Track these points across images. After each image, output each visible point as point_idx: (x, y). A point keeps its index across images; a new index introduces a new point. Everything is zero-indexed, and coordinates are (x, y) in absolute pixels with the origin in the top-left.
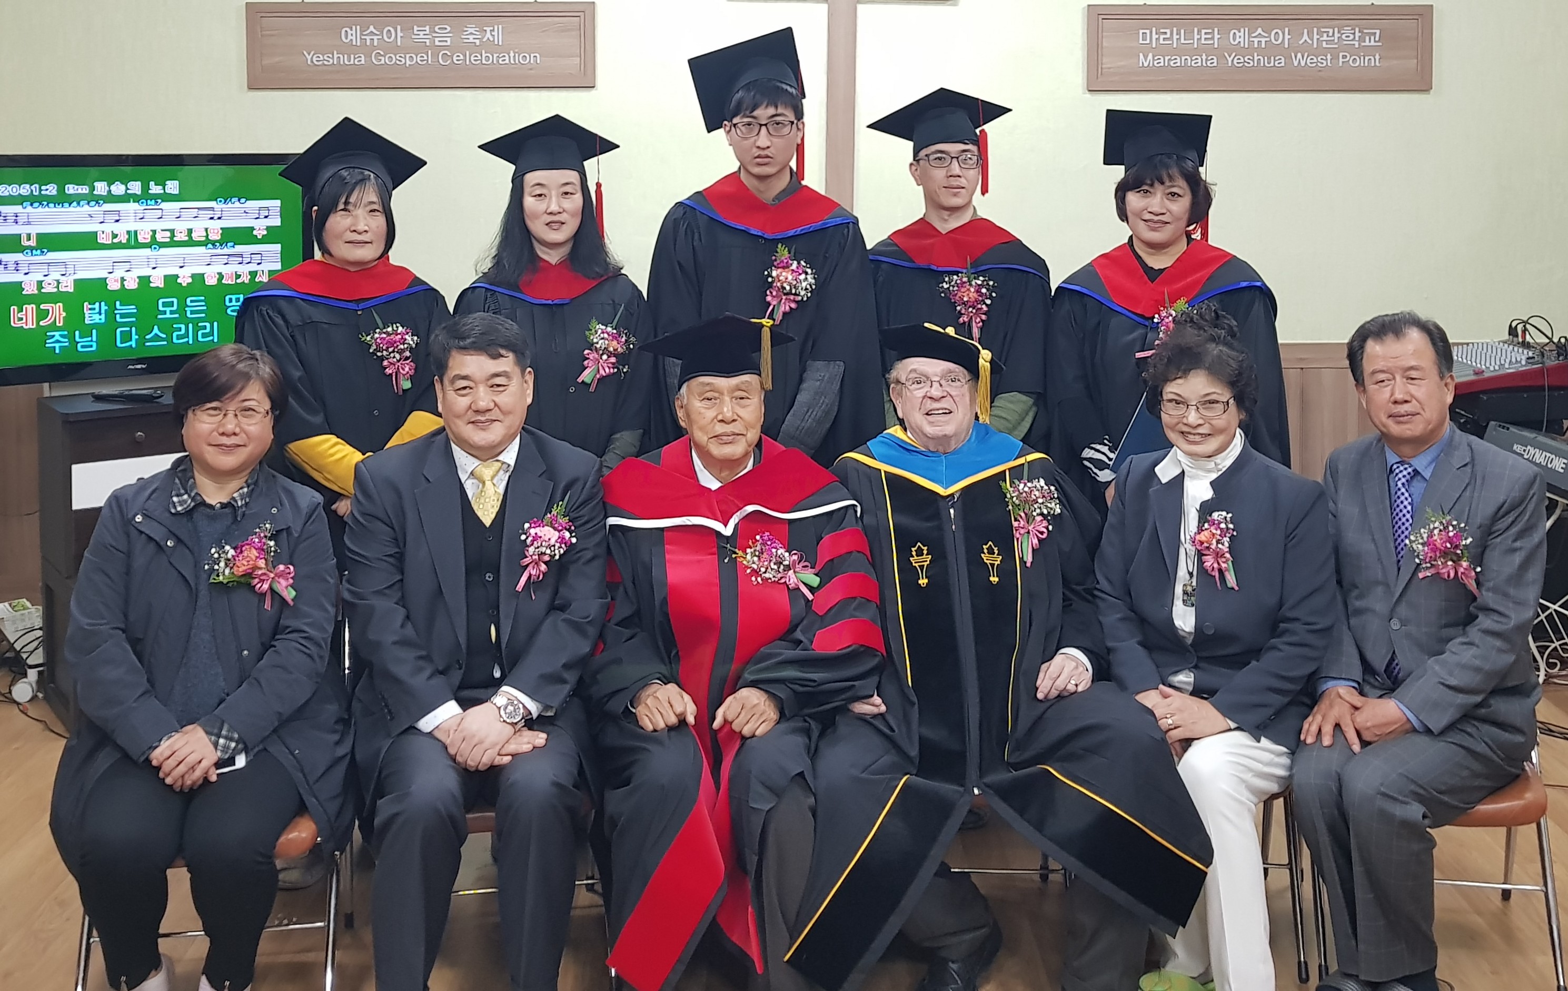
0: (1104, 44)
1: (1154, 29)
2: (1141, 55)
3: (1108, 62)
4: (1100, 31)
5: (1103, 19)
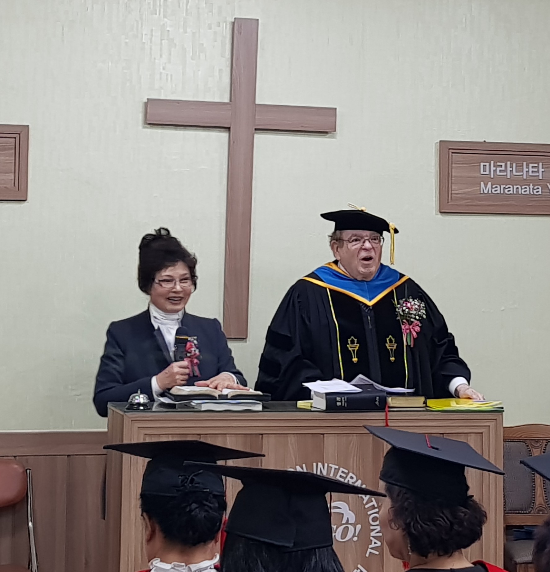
0: (453, 174)
1: (492, 162)
2: (482, 183)
3: (456, 189)
4: (450, 163)
5: (453, 153)
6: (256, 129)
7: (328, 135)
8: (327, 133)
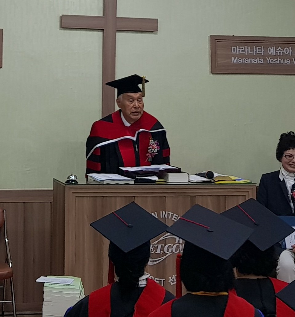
0: (218, 53)
1: (238, 47)
2: (233, 57)
3: (219, 61)
4: (216, 47)
5: (217, 42)
6: (117, 30)
8: (153, 32)
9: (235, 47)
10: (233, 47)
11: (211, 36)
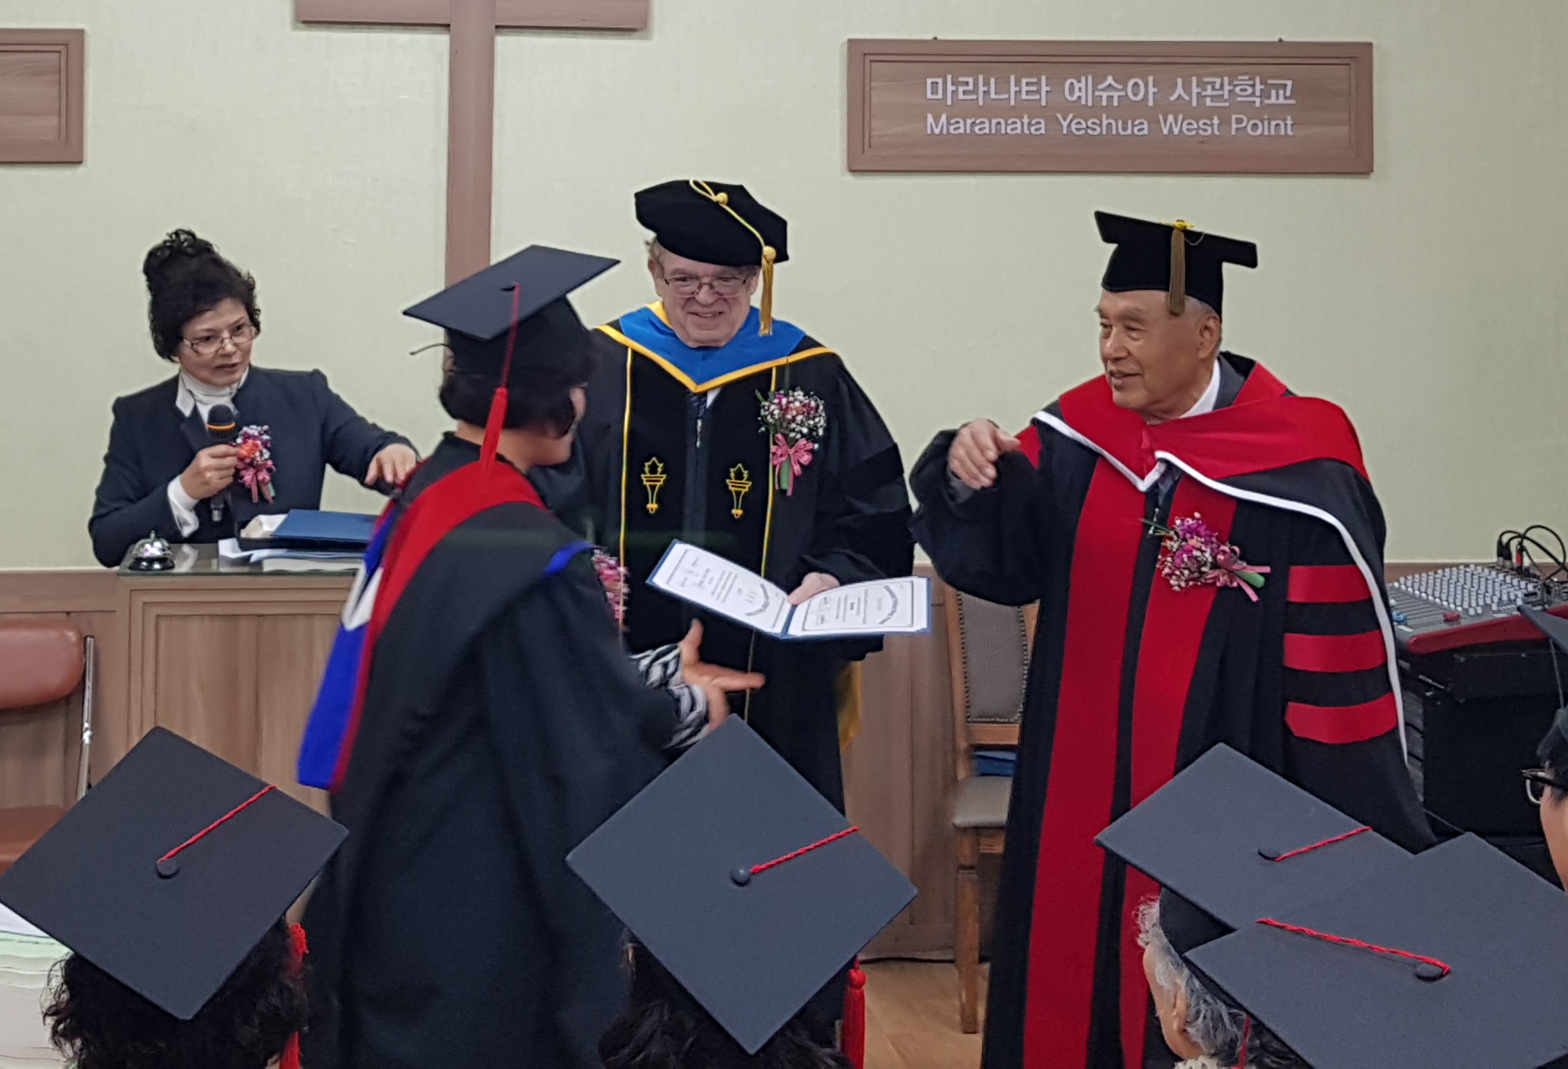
0: (874, 99)
1: (949, 77)
2: (930, 115)
3: (879, 128)
4: (867, 80)
5: (871, 61)
6: (497, 27)
7: (636, 34)
8: (633, 30)
9: (940, 81)
10: (929, 81)
11: (850, 41)
